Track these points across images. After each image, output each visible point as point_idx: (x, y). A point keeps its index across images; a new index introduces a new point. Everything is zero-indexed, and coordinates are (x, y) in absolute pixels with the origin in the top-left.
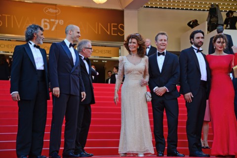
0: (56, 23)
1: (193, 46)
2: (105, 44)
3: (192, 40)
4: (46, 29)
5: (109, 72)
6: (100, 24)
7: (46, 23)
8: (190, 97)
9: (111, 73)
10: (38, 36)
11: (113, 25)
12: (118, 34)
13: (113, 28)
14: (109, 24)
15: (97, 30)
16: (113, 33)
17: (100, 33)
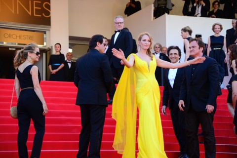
2: (26, 27)
6: (18, 1)
11: (36, 3)
12: (42, 16)
13: (36, 6)
14: (30, 1)
15: (13, 9)
16: (36, 14)
17: (18, 13)
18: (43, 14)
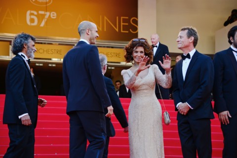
0: (47, 17)
1: (232, 47)
2: (113, 44)
3: (231, 38)
4: (32, 24)
5: (117, 82)
6: (105, 18)
7: (32, 17)
8: (227, 117)
9: (121, 83)
10: (28, 47)
11: (123, 19)
12: (130, 32)
13: (123, 22)
14: (117, 18)
15: (101, 26)
16: (123, 30)
17: (105, 30)
18: (131, 30)
